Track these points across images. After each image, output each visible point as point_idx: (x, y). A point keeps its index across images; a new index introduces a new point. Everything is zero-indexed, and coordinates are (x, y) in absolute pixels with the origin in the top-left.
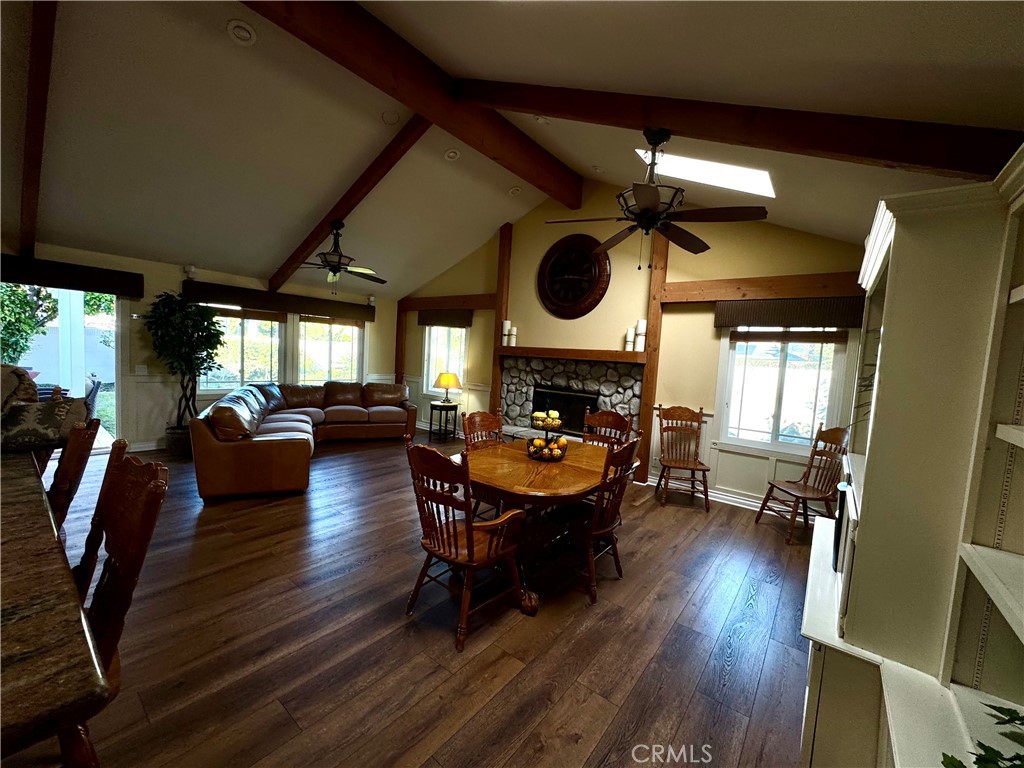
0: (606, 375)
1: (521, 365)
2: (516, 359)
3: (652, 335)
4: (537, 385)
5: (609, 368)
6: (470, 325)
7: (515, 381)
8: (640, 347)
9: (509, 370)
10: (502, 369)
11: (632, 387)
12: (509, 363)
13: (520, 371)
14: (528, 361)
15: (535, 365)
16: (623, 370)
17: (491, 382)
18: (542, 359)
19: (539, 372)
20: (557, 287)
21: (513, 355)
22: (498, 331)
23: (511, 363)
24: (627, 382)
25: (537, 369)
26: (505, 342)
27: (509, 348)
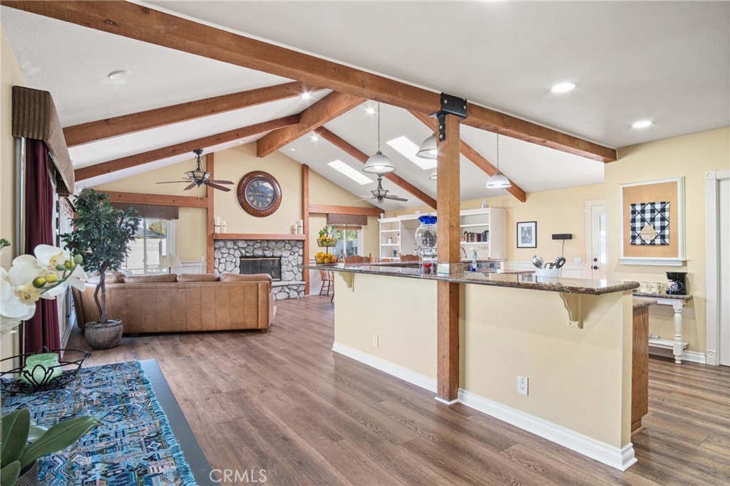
0: (284, 247)
1: (230, 244)
2: (225, 241)
3: (306, 227)
4: (241, 257)
5: (286, 243)
6: (177, 217)
7: (225, 255)
8: (301, 233)
9: (219, 248)
10: (215, 249)
11: (298, 252)
12: (218, 244)
13: (229, 249)
14: (235, 242)
15: (241, 244)
16: (293, 243)
17: (203, 259)
18: (246, 241)
19: (243, 248)
20: (252, 198)
21: (225, 239)
22: (210, 223)
23: (221, 244)
24: (296, 249)
25: (243, 246)
26: (217, 231)
27: (220, 234)
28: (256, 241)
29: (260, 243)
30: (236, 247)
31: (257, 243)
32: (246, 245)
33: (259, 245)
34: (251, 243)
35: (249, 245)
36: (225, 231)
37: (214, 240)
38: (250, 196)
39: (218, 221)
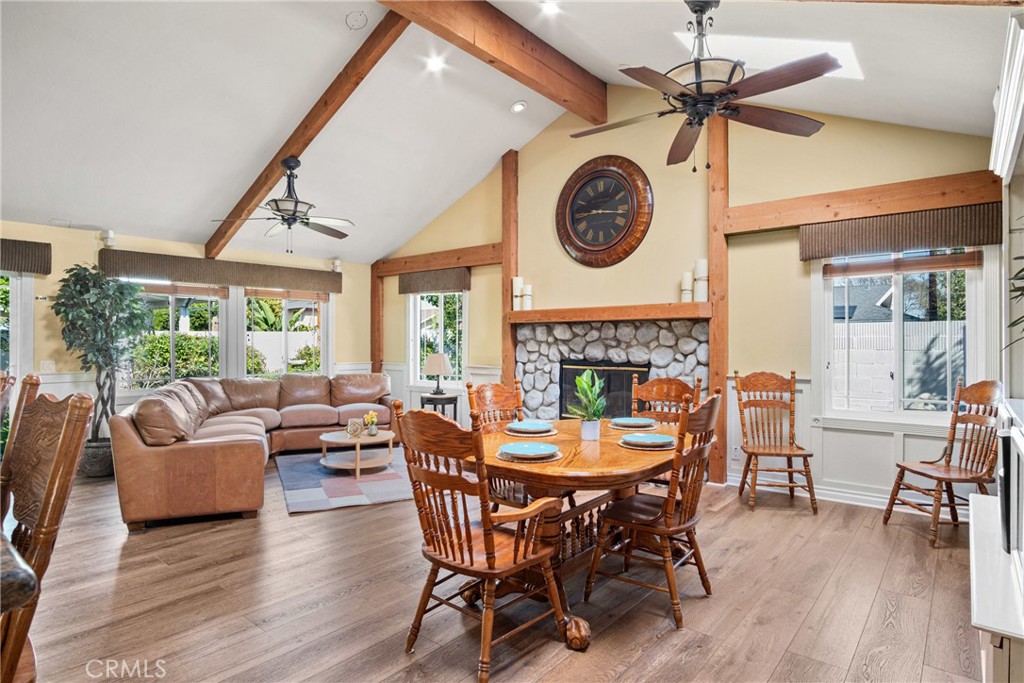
0: (657, 338)
1: (541, 333)
2: (533, 326)
3: (716, 278)
4: (563, 361)
5: (661, 328)
6: (470, 286)
7: (534, 357)
8: (702, 296)
9: (524, 343)
10: (516, 343)
11: (694, 352)
12: (524, 334)
13: (539, 343)
14: (550, 327)
15: (560, 333)
16: (680, 329)
17: (501, 362)
18: (570, 324)
19: (565, 342)
20: (583, 226)
21: (531, 322)
22: (508, 293)
23: (527, 332)
24: (688, 345)
25: (563, 338)
26: (517, 306)
27: (522, 313)
28: (588, 324)
29: (599, 330)
30: (551, 340)
31: (592, 328)
32: (567, 335)
33: (595, 334)
34: (578, 330)
35: (575, 335)
36: (528, 307)
37: (514, 326)
38: (579, 221)
39: (519, 284)
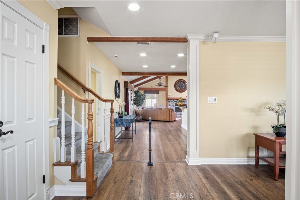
1: (172, 101)
2: (171, 100)
4: (175, 104)
6: (159, 94)
7: (171, 104)
9: (169, 102)
10: (168, 102)
12: (169, 101)
13: (172, 102)
14: (174, 100)
15: (175, 100)
17: (165, 104)
18: (177, 99)
20: (179, 87)
21: (171, 99)
22: (167, 95)
23: (170, 100)
26: (169, 97)
27: (170, 98)
32: (177, 101)
36: (171, 97)
37: (168, 99)
38: (178, 87)
39: (169, 94)
